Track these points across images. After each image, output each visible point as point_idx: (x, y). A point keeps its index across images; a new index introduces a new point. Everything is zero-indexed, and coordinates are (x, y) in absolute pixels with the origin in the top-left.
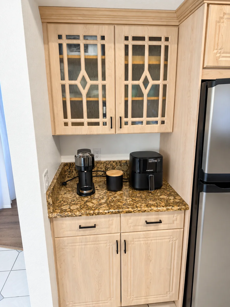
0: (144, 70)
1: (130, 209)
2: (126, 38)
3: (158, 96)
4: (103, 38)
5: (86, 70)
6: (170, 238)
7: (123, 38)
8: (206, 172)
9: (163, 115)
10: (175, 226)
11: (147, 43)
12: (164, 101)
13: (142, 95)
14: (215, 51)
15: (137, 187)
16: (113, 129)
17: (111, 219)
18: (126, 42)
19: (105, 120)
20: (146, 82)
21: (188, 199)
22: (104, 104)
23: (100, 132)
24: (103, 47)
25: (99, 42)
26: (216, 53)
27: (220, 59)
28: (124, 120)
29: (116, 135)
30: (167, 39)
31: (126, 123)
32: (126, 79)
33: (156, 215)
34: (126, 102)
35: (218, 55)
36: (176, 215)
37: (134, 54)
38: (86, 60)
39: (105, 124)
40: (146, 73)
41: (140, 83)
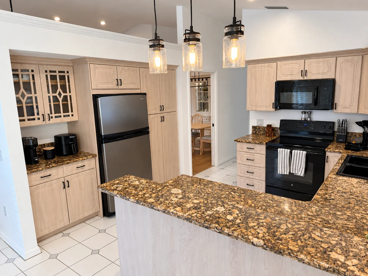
0: (58, 88)
1: (69, 161)
2: (46, 71)
3: (67, 101)
4: (32, 71)
5: (24, 89)
6: (90, 174)
7: (44, 71)
8: (103, 134)
9: (72, 111)
10: (92, 167)
11: (58, 74)
12: (71, 104)
13: (59, 101)
14: (96, 82)
15: (65, 153)
16: (45, 122)
17: (58, 169)
18: (46, 74)
19: (38, 117)
20: (60, 94)
21: (96, 152)
22: (37, 107)
23: (37, 124)
24: (33, 76)
25: (31, 73)
26: (96, 83)
27: (98, 85)
28: (51, 115)
29: (46, 125)
30: (68, 72)
31: (52, 117)
32: (49, 93)
33: (81, 163)
34: (50, 105)
35: (97, 84)
36: (91, 161)
37: (51, 79)
38: (23, 83)
39: (39, 119)
40: (59, 90)
41: (57, 94)
